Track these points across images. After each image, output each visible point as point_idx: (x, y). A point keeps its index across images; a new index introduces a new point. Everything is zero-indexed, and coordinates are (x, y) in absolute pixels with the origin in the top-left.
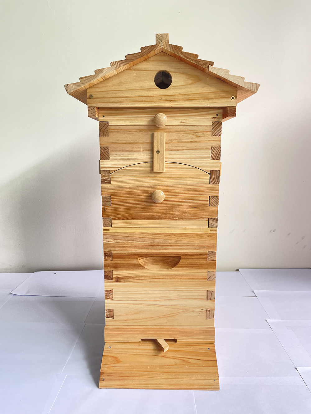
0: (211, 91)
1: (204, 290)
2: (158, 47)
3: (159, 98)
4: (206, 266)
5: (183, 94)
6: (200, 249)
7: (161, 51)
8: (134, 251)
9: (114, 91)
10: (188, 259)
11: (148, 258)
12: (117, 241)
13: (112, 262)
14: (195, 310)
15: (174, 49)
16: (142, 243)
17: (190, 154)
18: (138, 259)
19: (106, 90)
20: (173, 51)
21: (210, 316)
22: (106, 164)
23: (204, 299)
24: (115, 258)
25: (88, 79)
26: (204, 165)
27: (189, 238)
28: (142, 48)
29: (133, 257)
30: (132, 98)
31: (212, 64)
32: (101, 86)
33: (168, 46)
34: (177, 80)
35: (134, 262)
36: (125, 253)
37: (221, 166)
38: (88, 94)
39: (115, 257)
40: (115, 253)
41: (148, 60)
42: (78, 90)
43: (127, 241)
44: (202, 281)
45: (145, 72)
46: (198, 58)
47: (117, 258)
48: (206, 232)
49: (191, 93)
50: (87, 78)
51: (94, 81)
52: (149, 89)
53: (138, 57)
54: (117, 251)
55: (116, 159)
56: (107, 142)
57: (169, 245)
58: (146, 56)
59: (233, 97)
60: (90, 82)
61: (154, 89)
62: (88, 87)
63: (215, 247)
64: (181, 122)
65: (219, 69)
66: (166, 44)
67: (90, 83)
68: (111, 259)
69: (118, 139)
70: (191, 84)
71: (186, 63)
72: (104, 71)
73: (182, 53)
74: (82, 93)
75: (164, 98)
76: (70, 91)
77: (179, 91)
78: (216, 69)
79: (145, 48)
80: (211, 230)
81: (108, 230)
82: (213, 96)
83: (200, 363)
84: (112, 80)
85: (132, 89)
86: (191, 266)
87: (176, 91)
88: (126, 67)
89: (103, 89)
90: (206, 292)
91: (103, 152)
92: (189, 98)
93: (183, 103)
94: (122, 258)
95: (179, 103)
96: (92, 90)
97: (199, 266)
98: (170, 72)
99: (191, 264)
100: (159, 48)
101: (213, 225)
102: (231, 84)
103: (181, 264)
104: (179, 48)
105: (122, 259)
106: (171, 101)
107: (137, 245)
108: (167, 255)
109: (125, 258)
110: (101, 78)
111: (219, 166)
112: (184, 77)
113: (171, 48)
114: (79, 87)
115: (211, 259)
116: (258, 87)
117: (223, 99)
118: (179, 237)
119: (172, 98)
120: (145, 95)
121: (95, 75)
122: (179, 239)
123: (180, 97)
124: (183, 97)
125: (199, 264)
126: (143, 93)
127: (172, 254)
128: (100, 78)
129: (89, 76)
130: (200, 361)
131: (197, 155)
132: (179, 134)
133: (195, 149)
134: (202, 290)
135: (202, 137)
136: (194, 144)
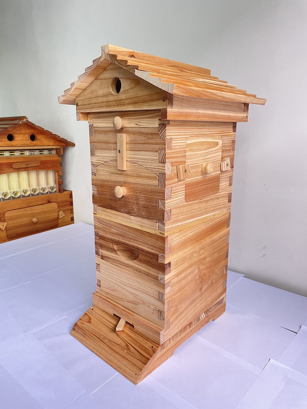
0: (148, 94)
2: (103, 57)
4: (157, 267)
5: (128, 98)
6: (152, 249)
8: (110, 237)
10: (145, 255)
11: (120, 246)
12: (101, 225)
13: (99, 241)
14: (150, 306)
15: (112, 57)
16: (115, 231)
17: (144, 155)
18: (113, 244)
19: (85, 99)
20: (112, 60)
22: (94, 160)
23: (157, 299)
25: (68, 91)
26: (154, 167)
27: (145, 236)
29: (110, 241)
30: (98, 104)
31: (137, 68)
32: (82, 95)
33: (108, 56)
34: (124, 85)
35: (111, 245)
36: (105, 236)
38: (76, 103)
39: (100, 238)
40: (100, 235)
42: (66, 101)
44: (154, 280)
45: (105, 80)
46: (128, 64)
47: (102, 239)
48: (157, 234)
49: (133, 97)
52: (108, 96)
53: (92, 69)
54: (101, 233)
55: (98, 156)
57: (131, 238)
59: (164, 98)
63: (163, 250)
64: (136, 124)
66: (107, 54)
68: (98, 238)
69: (99, 138)
70: (134, 88)
72: (75, 84)
75: (117, 103)
76: (60, 102)
79: (95, 60)
80: (160, 233)
81: (96, 214)
82: (149, 98)
85: (98, 96)
87: (124, 96)
89: (83, 98)
90: (158, 292)
92: (132, 102)
93: (129, 107)
95: (125, 107)
97: (153, 265)
98: (120, 78)
101: (161, 228)
103: (140, 259)
105: (104, 241)
106: (121, 105)
107: (112, 232)
108: (130, 246)
109: (106, 241)
111: (165, 170)
112: (129, 82)
113: (110, 57)
114: (64, 98)
115: (161, 262)
117: (156, 101)
118: (138, 233)
122: (138, 235)
125: (152, 263)
126: (104, 99)
127: (134, 247)
131: (148, 157)
132: (135, 136)
133: (147, 151)
134: (155, 289)
135: (151, 139)
136: (146, 146)
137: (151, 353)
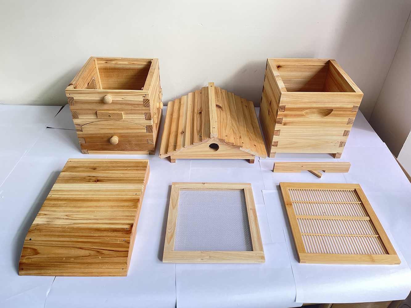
83: (112, 254)
130: (113, 252)
137: (126, 245)
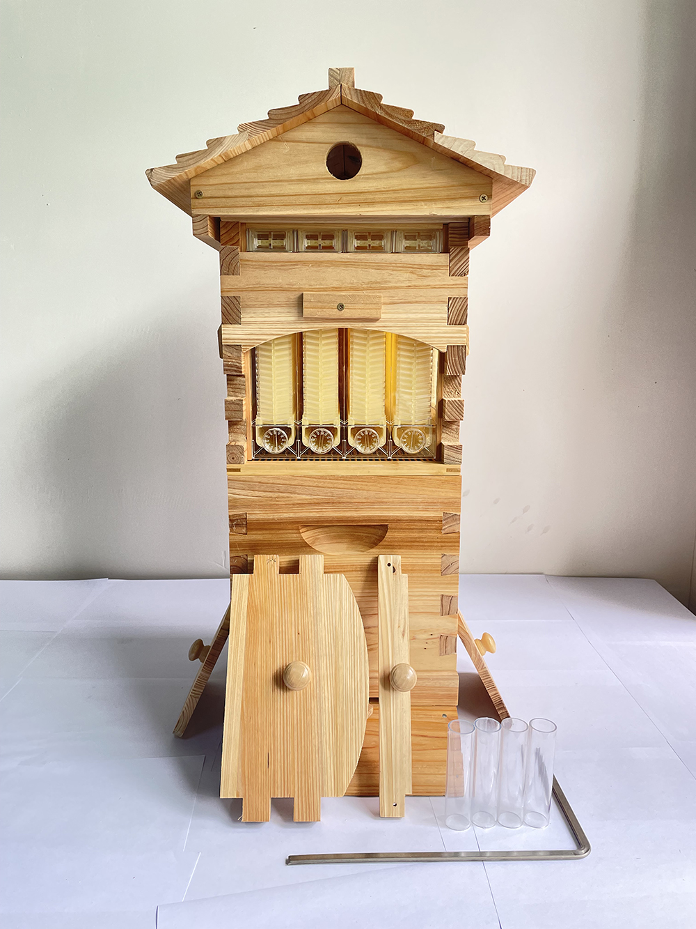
0: (440, 185)
1: (435, 594)
2: (334, 94)
3: (336, 198)
4: (439, 544)
5: (383, 189)
6: (426, 510)
7: (339, 103)
8: (292, 515)
9: (246, 183)
10: (403, 529)
11: (322, 529)
12: (257, 493)
13: (247, 537)
14: (417, 637)
15: (364, 98)
16: (308, 497)
17: (405, 313)
18: (301, 531)
19: (230, 182)
20: (364, 102)
21: (449, 648)
22: (233, 333)
23: (436, 613)
24: (252, 529)
25: (193, 158)
26: (432, 335)
27: (404, 487)
28: (302, 97)
29: (290, 526)
30: (282, 198)
31: (440, 128)
32: (219, 173)
33: (353, 92)
34: (371, 162)
35: (291, 536)
36: (274, 519)
37: (467, 338)
38: (193, 190)
39: (252, 527)
40: (251, 520)
41: (313, 121)
42: (173, 181)
43: (277, 495)
44: (431, 575)
45: (308, 144)
46: (414, 118)
47: (256, 529)
48: (439, 474)
49: (400, 187)
50: (191, 157)
51: (206, 163)
52: (316, 180)
53: (293, 114)
54: (256, 515)
55: (255, 323)
56: (236, 287)
57: (364, 500)
58: (308, 113)
59: (483, 195)
60: (198, 164)
61: (324, 181)
62: (194, 175)
63: (456, 503)
65: (455, 140)
66: (349, 89)
67: (198, 167)
68: (244, 530)
69: (258, 280)
70: (400, 170)
71: (390, 127)
72: (226, 142)
73: (381, 106)
74: (180, 188)
75: (345, 199)
76: (157, 182)
77: (375, 184)
78: (449, 139)
79: (307, 97)
80: (448, 470)
81: (238, 470)
82: (444, 194)
83: (427, 742)
84: (242, 161)
85: (281, 179)
86: (407, 544)
87: (370, 185)
88: (268, 134)
89: (224, 180)
90: (439, 598)
91: (228, 309)
92: (396, 198)
93: (384, 209)
94: (266, 529)
95: (375, 209)
96: (203, 181)
97: (426, 544)
98: (359, 145)
99: (410, 540)
100: (336, 96)
101: (452, 459)
102: (480, 170)
103: (389, 542)
104: (376, 98)
105: (268, 532)
106: (359, 204)
107: (299, 502)
108: (360, 521)
109: (273, 529)
110: (220, 156)
111: (465, 337)
112: (386, 155)
113: (360, 97)
114: (175, 175)
115: (450, 530)
116: (533, 176)
117: (464, 200)
118: (384, 485)
119: (362, 197)
120: (309, 192)
121: (206, 150)
122: (384, 490)
123: (378, 197)
124: (384, 196)
125: (425, 540)
126: (305, 188)
127: (369, 519)
128: (216, 154)
129: (196, 152)
130: (426, 738)
131: (420, 316)
132: (383, 272)
133: (416, 302)
134: (431, 594)
135: (429, 276)
136: (412, 292)
